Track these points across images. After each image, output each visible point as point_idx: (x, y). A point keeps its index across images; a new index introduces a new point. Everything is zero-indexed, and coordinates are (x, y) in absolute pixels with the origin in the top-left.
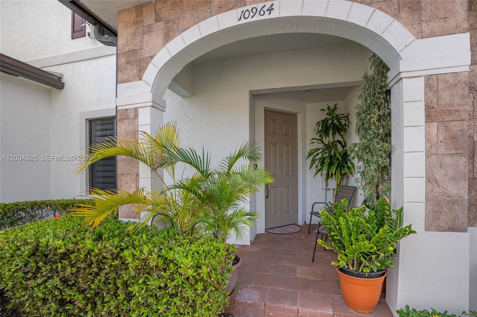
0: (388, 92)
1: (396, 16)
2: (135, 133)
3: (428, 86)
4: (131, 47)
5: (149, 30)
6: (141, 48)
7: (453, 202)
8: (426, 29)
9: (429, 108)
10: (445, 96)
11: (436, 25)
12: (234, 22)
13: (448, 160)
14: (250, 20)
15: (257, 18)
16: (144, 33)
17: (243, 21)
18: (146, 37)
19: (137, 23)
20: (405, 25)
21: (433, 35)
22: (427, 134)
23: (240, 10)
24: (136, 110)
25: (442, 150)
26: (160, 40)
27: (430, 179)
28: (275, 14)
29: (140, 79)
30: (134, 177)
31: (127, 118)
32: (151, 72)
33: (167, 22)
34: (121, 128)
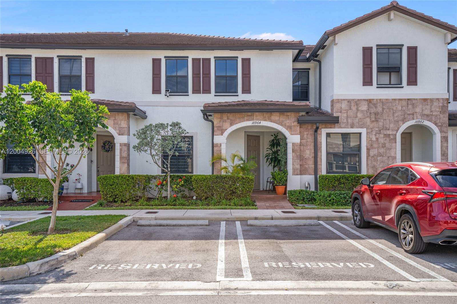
0: (287, 144)
1: (287, 129)
2: (220, 151)
3: (292, 145)
4: (219, 125)
5: (225, 121)
6: (222, 126)
7: (297, 169)
9: (293, 150)
10: (296, 147)
11: (294, 132)
12: (251, 125)
13: (296, 161)
14: (255, 124)
15: (257, 124)
16: (223, 122)
17: (253, 124)
18: (224, 123)
19: (221, 118)
20: (289, 131)
21: (294, 134)
22: (293, 155)
23: (252, 121)
24: (221, 144)
25: (295, 158)
26: (229, 125)
27: (293, 164)
28: (261, 124)
29: (222, 135)
30: (220, 164)
31: (217, 146)
32: (226, 134)
33: (231, 120)
34: (215, 149)
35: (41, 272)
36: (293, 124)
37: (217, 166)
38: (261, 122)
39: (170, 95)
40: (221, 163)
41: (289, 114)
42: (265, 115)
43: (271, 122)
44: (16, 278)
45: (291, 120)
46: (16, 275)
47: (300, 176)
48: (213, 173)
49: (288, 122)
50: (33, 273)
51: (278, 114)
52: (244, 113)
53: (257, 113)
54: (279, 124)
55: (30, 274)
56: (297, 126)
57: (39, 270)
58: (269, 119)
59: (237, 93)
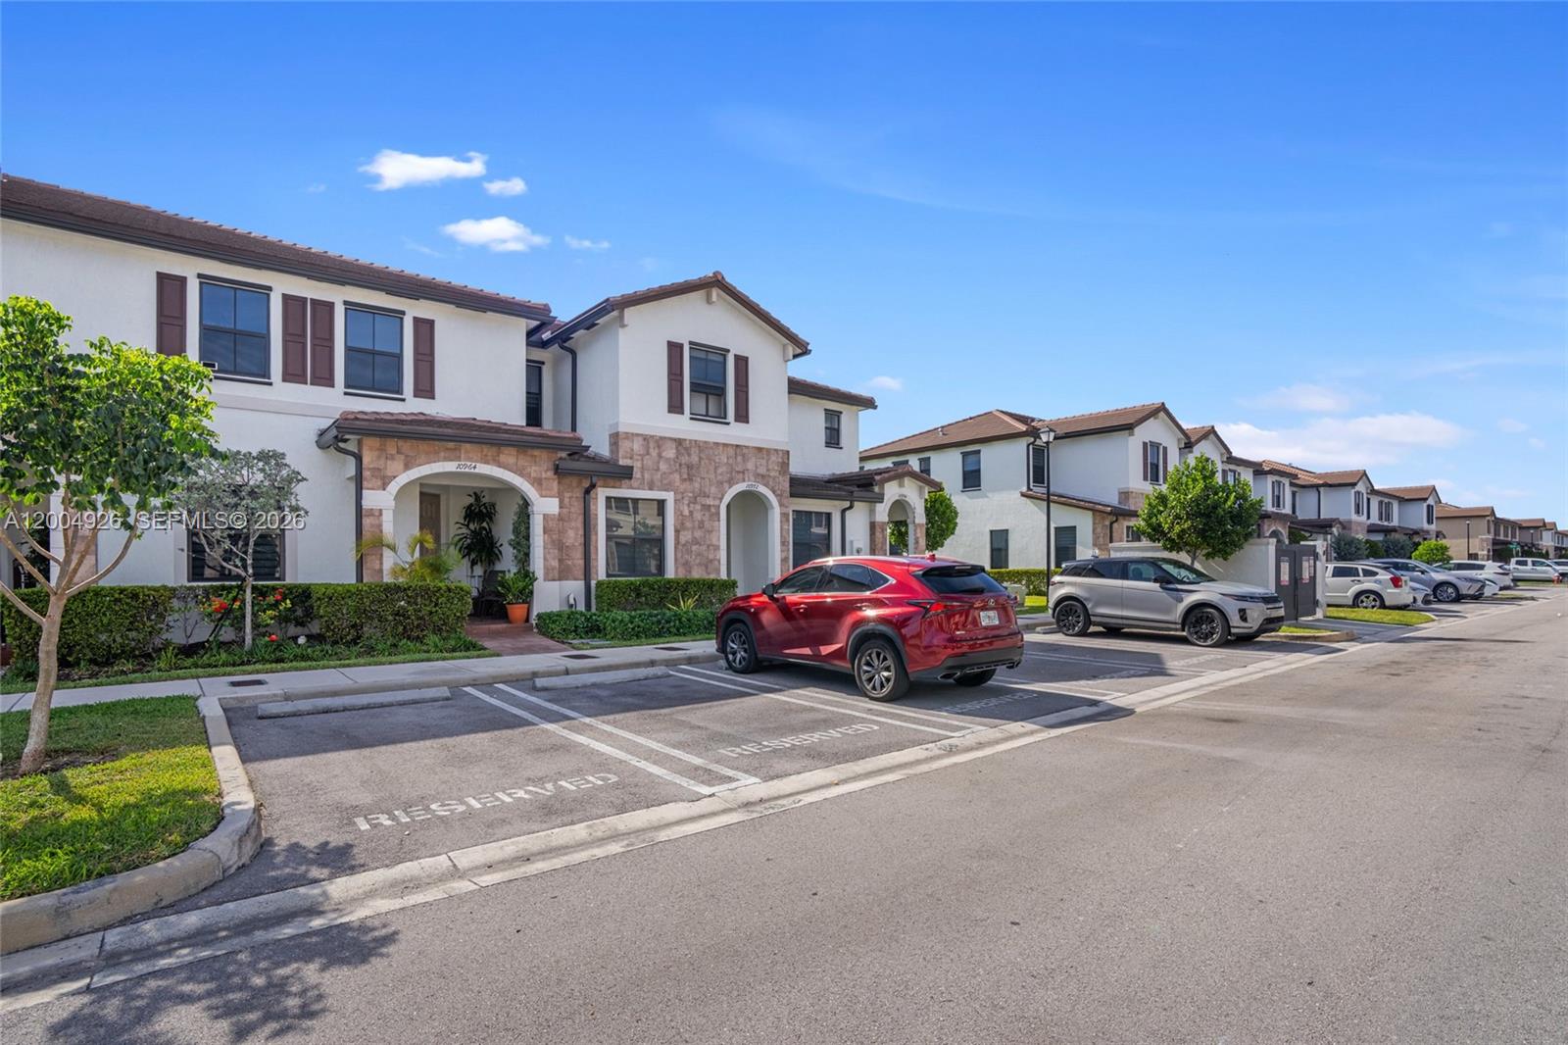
0: (529, 516)
1: (532, 485)
2: (380, 526)
3: (544, 518)
4: (376, 466)
5: (392, 458)
6: (386, 468)
7: (553, 569)
8: (544, 493)
9: (544, 528)
10: (550, 523)
11: (548, 492)
12: (454, 470)
13: (551, 551)
14: (463, 470)
15: (467, 470)
16: (387, 458)
17: (459, 470)
18: (389, 462)
19: (380, 449)
20: (535, 490)
21: (545, 496)
22: (542, 539)
23: (457, 463)
24: (381, 510)
25: (549, 547)
26: (401, 466)
27: (545, 559)
28: (476, 471)
29: (384, 489)
30: (378, 556)
31: (373, 515)
32: (394, 487)
33: (407, 456)
34: (366, 521)
35: (243, 860)
36: (544, 476)
37: (371, 563)
38: (478, 465)
39: (216, 378)
40: (382, 555)
41: (536, 452)
42: (485, 450)
43: (500, 467)
44: (193, 891)
45: (542, 466)
46: (191, 881)
47: (558, 582)
48: (360, 577)
49: (534, 471)
50: (230, 867)
51: (513, 451)
52: (437, 443)
53: (468, 446)
54: (515, 473)
55: (224, 872)
56: (554, 480)
57: (240, 858)
58: (494, 460)
59: (402, 394)
